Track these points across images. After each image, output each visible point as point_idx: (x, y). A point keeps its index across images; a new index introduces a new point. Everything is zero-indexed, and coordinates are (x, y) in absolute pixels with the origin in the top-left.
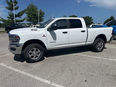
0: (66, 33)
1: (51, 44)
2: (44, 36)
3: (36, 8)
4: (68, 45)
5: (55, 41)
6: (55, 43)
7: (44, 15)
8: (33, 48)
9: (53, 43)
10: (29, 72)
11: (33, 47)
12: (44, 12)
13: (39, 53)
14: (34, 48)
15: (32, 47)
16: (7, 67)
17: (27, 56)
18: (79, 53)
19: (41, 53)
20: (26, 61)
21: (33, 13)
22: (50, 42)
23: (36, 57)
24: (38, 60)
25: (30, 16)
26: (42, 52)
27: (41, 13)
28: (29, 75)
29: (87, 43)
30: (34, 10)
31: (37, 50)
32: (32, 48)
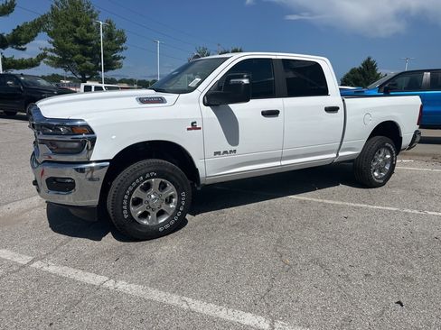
0: (274, 113)
1: (219, 158)
2: (194, 127)
3: (92, 11)
4: (278, 163)
5: (233, 148)
6: (232, 156)
7: (124, 45)
8: (148, 178)
9: (226, 157)
10: (154, 283)
11: (148, 176)
12: (122, 33)
13: (171, 197)
14: (154, 177)
15: (144, 175)
16: (36, 265)
17: (125, 212)
18: (308, 193)
19: (180, 196)
20: (110, 233)
21: (77, 35)
22: (216, 153)
23: (161, 213)
24: (167, 226)
25: (68, 46)
26: (183, 194)
27: (109, 36)
28: (156, 295)
29: (340, 154)
30: (82, 20)
31: (163, 187)
32: (145, 179)
